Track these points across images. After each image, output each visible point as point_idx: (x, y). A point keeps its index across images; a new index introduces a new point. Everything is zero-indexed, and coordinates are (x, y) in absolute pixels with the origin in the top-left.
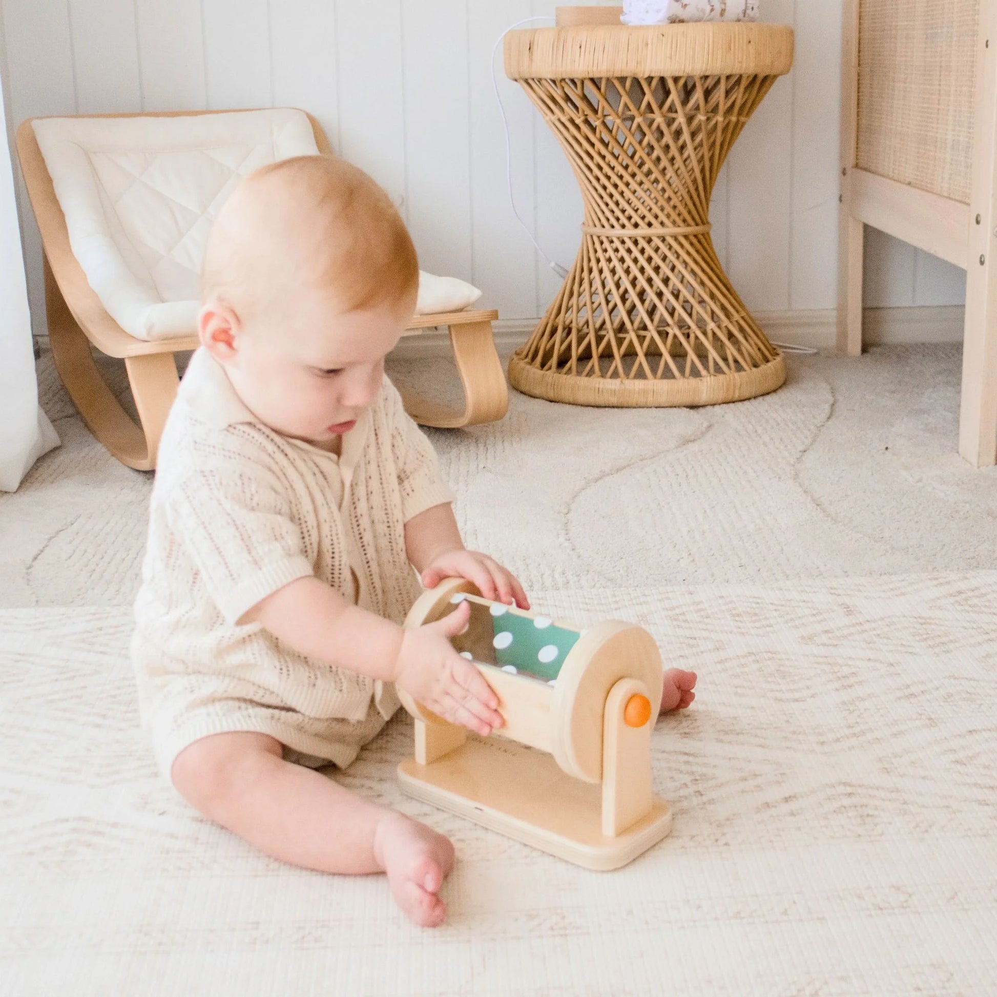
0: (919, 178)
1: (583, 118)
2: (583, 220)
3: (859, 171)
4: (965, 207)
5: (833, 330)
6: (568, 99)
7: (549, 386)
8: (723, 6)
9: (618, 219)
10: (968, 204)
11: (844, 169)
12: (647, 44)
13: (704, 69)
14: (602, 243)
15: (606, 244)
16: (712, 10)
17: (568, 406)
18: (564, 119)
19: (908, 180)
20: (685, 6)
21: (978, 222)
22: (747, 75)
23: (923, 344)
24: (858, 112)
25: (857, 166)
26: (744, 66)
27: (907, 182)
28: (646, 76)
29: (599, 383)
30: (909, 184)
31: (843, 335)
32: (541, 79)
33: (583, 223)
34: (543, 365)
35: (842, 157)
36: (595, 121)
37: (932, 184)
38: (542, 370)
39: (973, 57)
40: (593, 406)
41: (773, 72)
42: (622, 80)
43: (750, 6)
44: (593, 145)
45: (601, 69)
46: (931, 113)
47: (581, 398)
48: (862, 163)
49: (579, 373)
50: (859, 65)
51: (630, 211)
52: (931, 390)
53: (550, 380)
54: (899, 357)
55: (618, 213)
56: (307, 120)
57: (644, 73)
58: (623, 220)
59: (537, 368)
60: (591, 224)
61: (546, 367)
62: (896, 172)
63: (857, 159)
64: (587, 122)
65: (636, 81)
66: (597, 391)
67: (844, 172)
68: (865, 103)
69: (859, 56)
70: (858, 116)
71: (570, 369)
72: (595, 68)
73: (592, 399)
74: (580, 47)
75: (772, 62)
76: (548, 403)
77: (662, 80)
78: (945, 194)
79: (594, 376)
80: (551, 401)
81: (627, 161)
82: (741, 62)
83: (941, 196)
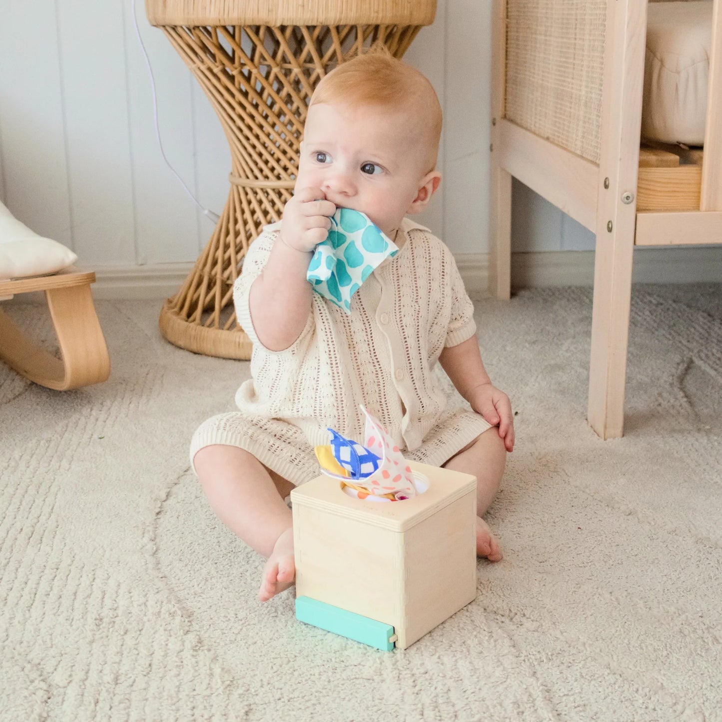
0: (556, 134)
1: (221, 67)
2: (230, 170)
3: (507, 122)
4: (594, 168)
5: (485, 274)
6: (205, 48)
7: (192, 338)
9: (261, 171)
10: (598, 165)
11: (494, 119)
14: (246, 194)
15: (251, 196)
17: (210, 358)
18: (203, 68)
21: (606, 187)
22: (385, 26)
23: (570, 287)
24: (506, 64)
25: (505, 117)
26: (380, 15)
27: (546, 136)
28: (278, 24)
29: (240, 338)
30: (548, 139)
31: (493, 279)
32: (176, 26)
33: (232, 173)
34: (189, 315)
35: (492, 107)
36: (232, 71)
37: (567, 141)
38: (187, 321)
39: (605, 11)
40: (235, 360)
41: (415, 23)
42: (255, 28)
44: (233, 96)
45: (232, 17)
46: (567, 67)
47: (223, 351)
48: (510, 114)
49: (221, 326)
50: (507, 17)
51: (272, 163)
52: (570, 340)
53: (193, 333)
54: (545, 301)
55: (261, 165)
57: (276, 22)
58: (267, 171)
59: (182, 319)
60: (237, 175)
61: (192, 318)
62: (537, 125)
63: (505, 110)
64: (224, 72)
65: (269, 30)
66: (237, 345)
67: (494, 123)
68: (512, 54)
69: (507, 8)
70: (506, 67)
71: (213, 321)
72: (226, 16)
73: (233, 353)
75: (411, 14)
76: (191, 354)
77: (296, 30)
78: (578, 152)
79: (235, 329)
80: (195, 353)
81: (267, 111)
82: (377, 12)
83: (574, 153)
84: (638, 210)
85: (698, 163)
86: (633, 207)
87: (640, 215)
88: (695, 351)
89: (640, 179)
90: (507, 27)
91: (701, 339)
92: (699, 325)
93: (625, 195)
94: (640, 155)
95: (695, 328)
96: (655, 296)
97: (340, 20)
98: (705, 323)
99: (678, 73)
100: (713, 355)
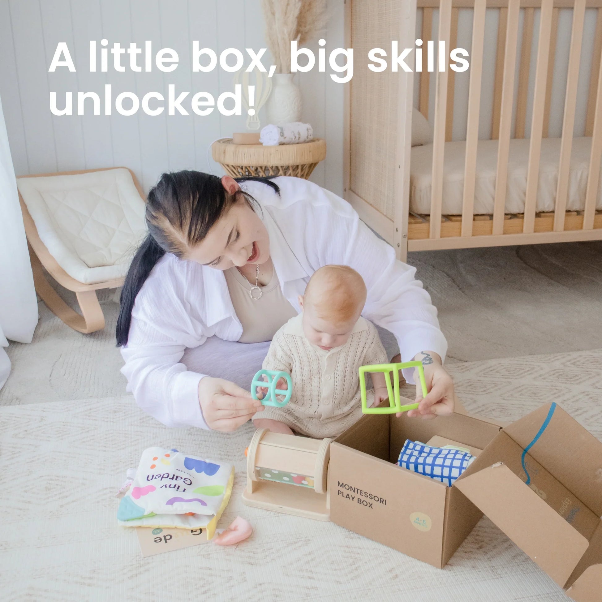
0: (374, 204)
3: (351, 191)
8: (299, 136)
10: (393, 222)
12: (271, 154)
13: (293, 163)
16: (295, 138)
19: (371, 203)
20: (285, 138)
21: (397, 231)
24: (350, 168)
25: (350, 189)
26: (308, 161)
28: (271, 166)
30: (371, 205)
35: (344, 183)
37: (380, 208)
41: (319, 161)
42: (261, 167)
43: (309, 135)
46: (379, 181)
48: (352, 188)
50: (351, 150)
56: (129, 173)
57: (270, 165)
62: (366, 197)
63: (350, 186)
65: (267, 168)
67: (345, 190)
74: (245, 154)
75: (318, 158)
77: (277, 167)
78: (385, 214)
83: (383, 214)
84: (409, 239)
85: (428, 221)
86: (406, 239)
87: (410, 241)
88: (428, 283)
89: (409, 228)
90: (351, 154)
91: (431, 278)
92: (429, 271)
93: (404, 234)
94: (409, 219)
95: (428, 273)
96: (411, 258)
97: (294, 163)
98: (431, 271)
99: (421, 191)
100: (435, 284)
